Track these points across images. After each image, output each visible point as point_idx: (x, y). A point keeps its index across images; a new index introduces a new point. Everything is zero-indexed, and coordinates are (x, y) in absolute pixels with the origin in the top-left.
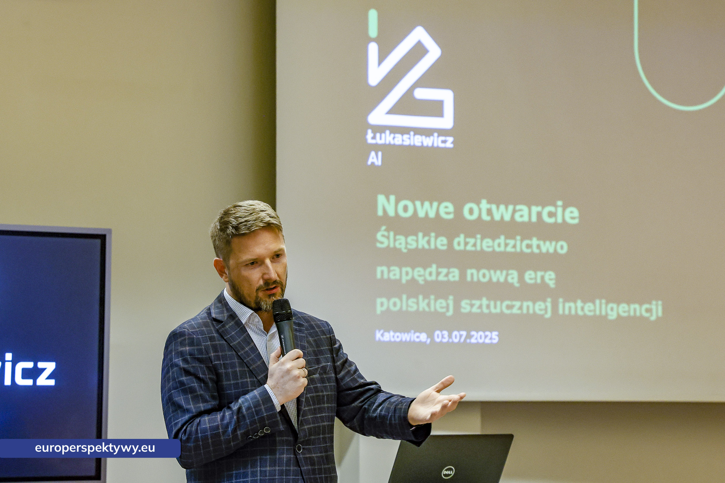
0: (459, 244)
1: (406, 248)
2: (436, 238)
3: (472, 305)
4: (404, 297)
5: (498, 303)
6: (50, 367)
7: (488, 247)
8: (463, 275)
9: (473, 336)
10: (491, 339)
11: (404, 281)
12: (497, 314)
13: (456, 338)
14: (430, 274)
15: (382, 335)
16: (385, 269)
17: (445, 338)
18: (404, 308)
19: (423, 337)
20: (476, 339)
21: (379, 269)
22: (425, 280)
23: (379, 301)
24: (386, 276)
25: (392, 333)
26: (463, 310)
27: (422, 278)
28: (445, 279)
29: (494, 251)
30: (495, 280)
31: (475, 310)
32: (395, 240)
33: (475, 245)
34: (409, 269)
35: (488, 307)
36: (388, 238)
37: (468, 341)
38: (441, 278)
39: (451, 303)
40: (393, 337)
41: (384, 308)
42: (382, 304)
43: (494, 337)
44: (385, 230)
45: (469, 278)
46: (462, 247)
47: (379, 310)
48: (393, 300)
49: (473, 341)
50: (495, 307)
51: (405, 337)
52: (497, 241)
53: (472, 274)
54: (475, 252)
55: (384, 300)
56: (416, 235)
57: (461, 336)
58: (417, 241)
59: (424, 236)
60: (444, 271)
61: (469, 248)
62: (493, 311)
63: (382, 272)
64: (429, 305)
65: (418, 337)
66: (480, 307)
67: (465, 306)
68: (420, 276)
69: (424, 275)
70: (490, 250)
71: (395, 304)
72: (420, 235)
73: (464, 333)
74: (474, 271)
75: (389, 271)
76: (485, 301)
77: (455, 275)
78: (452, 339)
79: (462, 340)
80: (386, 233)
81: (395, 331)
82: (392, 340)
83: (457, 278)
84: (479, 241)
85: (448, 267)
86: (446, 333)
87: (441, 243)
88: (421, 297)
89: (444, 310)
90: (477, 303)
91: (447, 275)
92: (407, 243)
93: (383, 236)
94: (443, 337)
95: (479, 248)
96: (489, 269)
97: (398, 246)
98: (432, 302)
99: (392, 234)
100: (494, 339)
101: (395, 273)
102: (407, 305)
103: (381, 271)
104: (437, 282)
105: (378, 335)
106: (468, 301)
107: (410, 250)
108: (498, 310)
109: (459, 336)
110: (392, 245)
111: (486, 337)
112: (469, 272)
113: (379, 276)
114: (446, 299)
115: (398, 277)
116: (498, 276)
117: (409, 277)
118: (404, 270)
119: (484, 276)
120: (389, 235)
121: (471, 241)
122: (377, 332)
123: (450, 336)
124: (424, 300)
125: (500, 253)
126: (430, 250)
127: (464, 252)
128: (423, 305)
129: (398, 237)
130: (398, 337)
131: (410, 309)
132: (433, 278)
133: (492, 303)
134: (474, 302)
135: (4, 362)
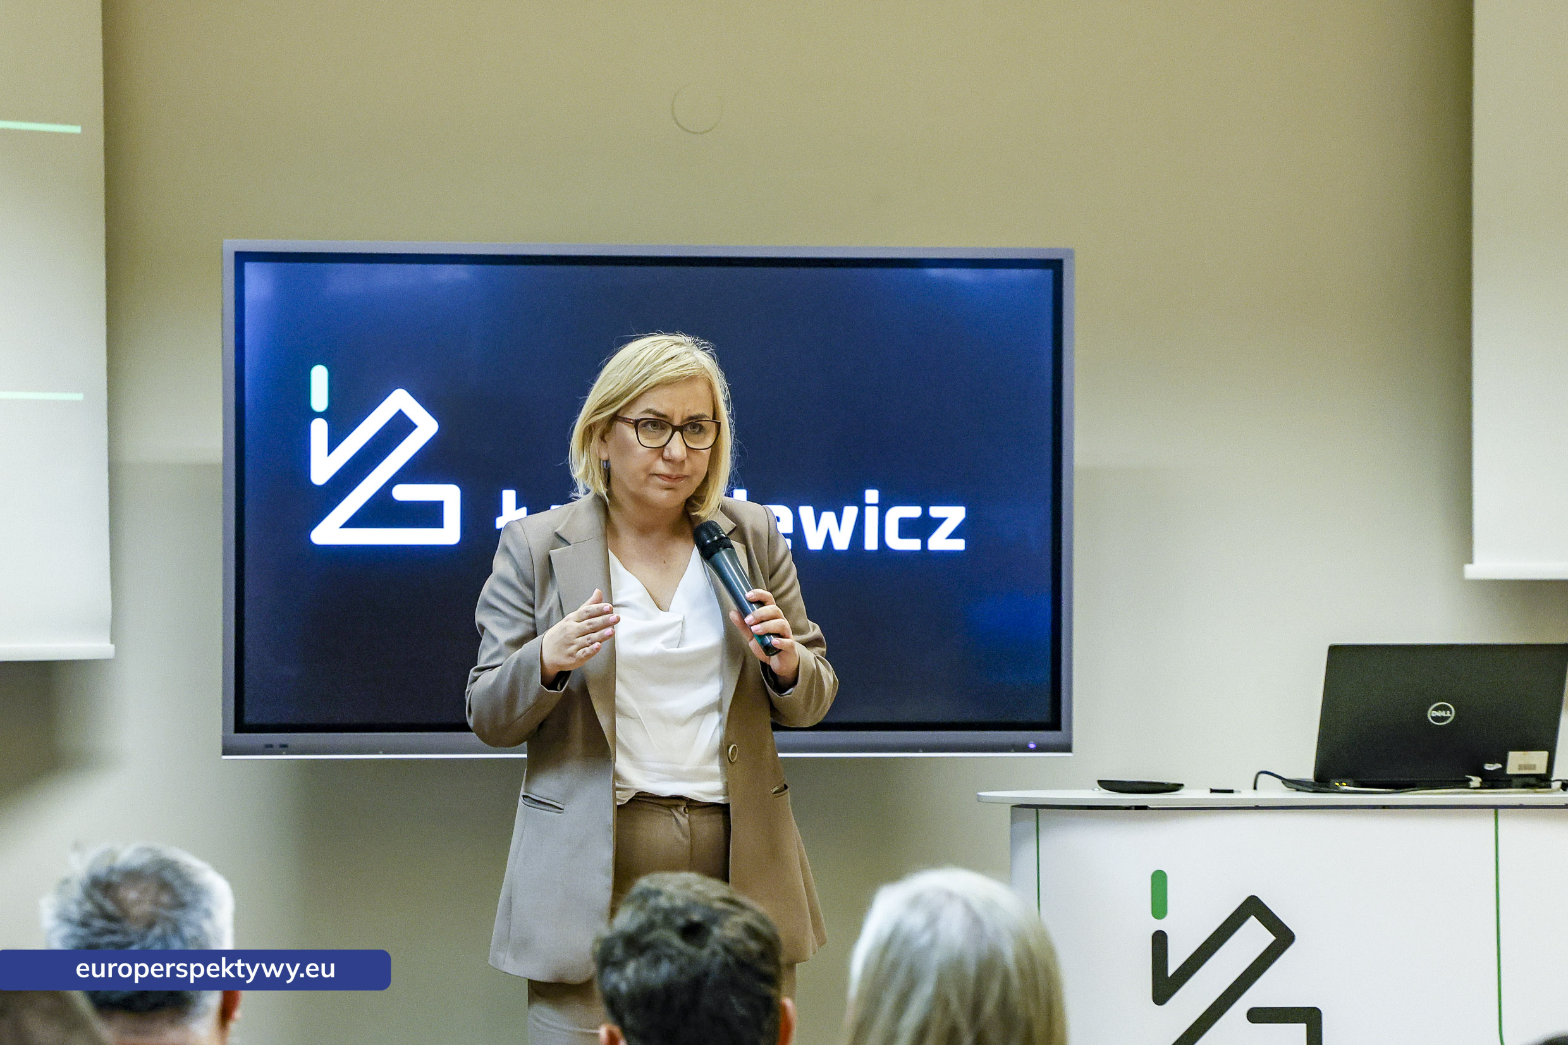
6: (955, 515)
135: (862, 505)
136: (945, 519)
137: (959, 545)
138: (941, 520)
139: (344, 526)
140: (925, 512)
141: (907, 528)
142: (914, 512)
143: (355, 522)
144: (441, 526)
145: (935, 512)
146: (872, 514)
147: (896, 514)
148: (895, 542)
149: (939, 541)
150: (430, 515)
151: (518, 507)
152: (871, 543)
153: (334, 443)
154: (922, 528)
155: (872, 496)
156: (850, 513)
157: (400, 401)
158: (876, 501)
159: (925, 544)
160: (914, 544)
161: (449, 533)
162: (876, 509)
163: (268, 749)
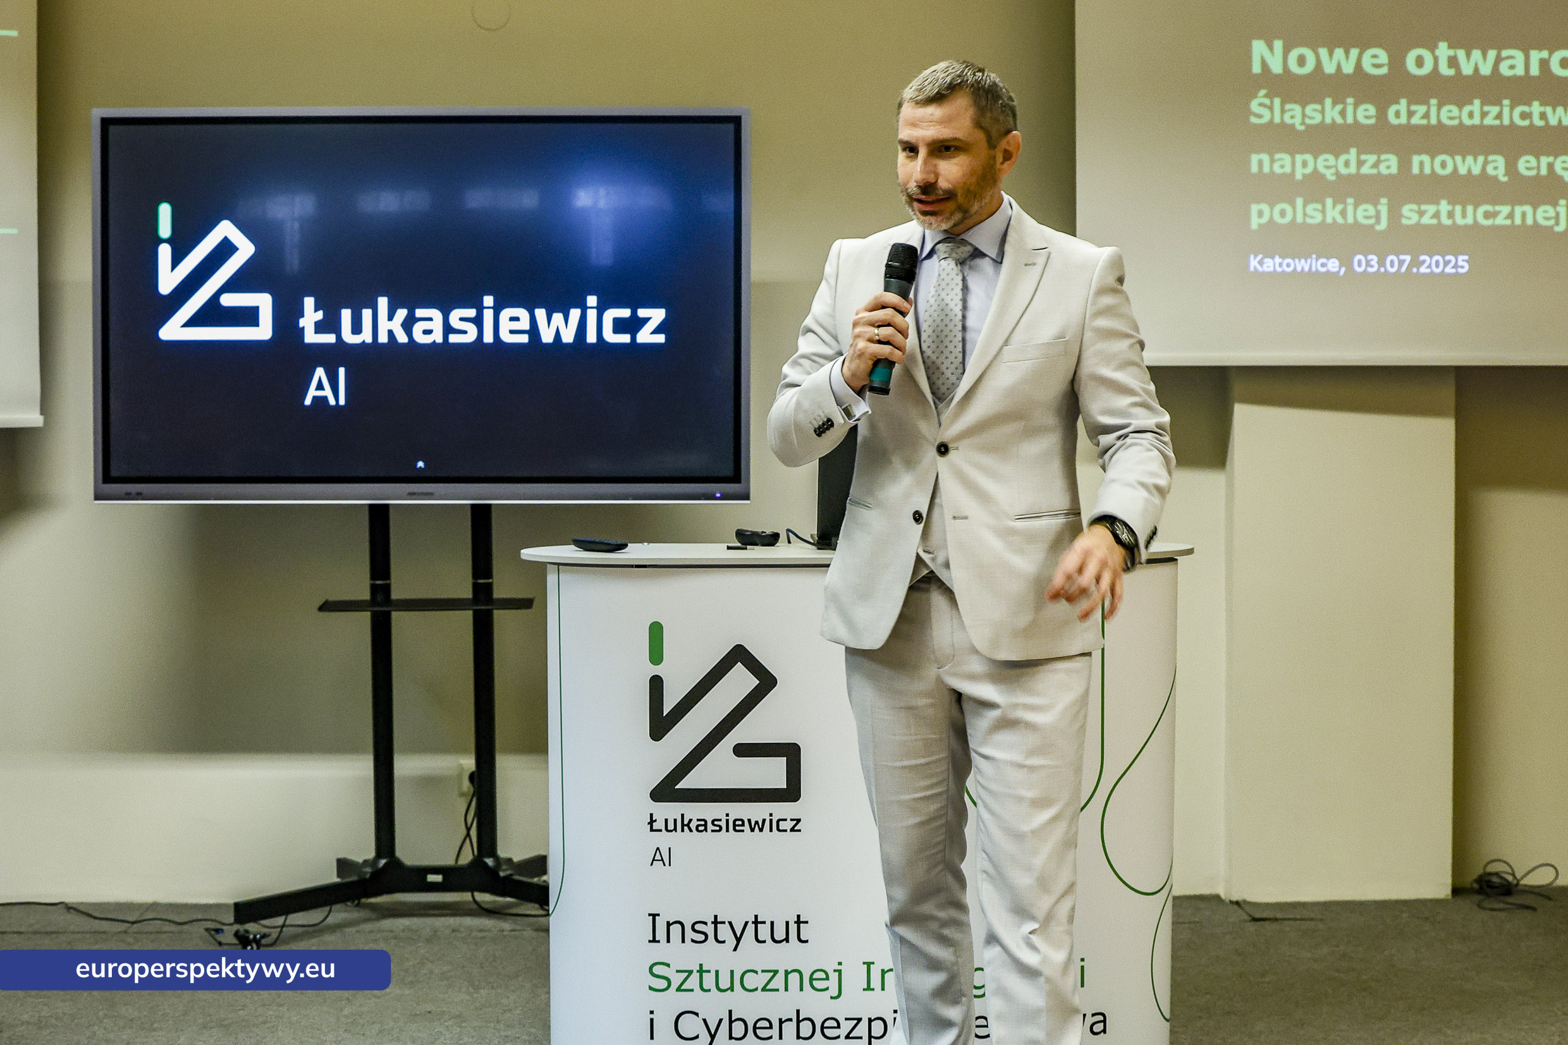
0: (1398, 114)
1: (1303, 123)
2: (1356, 106)
3: (1421, 213)
4: (1299, 201)
5: (1470, 209)
6: (657, 315)
7: (1451, 118)
8: (1404, 164)
9: (1424, 262)
10: (1456, 266)
11: (1299, 176)
12: (1466, 226)
13: (1392, 266)
14: (1347, 164)
15: (1261, 263)
16: (1265, 157)
17: (1372, 266)
18: (1299, 219)
19: (1333, 265)
20: (1429, 266)
21: (1255, 158)
22: (1337, 174)
23: (1255, 208)
24: (1266, 169)
25: (1278, 260)
26: (1404, 221)
27: (1333, 170)
28: (1374, 171)
29: (1461, 124)
30: (1463, 171)
31: (1427, 220)
32: (1283, 111)
33: (1426, 116)
34: (1309, 157)
35: (1451, 215)
36: (1271, 108)
37: (1415, 270)
38: (1366, 170)
39: (1384, 209)
40: (1281, 265)
41: (1265, 219)
42: (1260, 214)
43: (1460, 263)
44: (1266, 96)
45: (1416, 170)
46: (1403, 120)
47: (1255, 222)
48: (1278, 208)
49: (1423, 270)
50: (1464, 215)
51: (1302, 265)
52: (1467, 109)
53: (1421, 163)
54: (1428, 127)
55: (1265, 207)
56: (1322, 103)
57: (1401, 263)
58: (1323, 112)
59: (1334, 104)
60: (1371, 159)
61: (1416, 120)
62: (1460, 221)
63: (1260, 163)
64: (1343, 213)
65: (1323, 265)
66: (1437, 215)
67: (1409, 214)
68: (1328, 167)
69: (1336, 167)
70: (1456, 122)
71: (1283, 214)
72: (1328, 102)
73: (1408, 258)
74: (1426, 158)
75: (1272, 161)
76: (1444, 206)
77: (1390, 164)
78: (1385, 267)
79: (1403, 269)
80: (1267, 101)
81: (1283, 257)
82: (1279, 269)
83: (1394, 170)
84: (1434, 110)
85: (1379, 152)
86: (1374, 259)
87: (1366, 113)
88: (1329, 202)
89: (1372, 221)
90: (1431, 209)
91: (1376, 165)
92: (1304, 115)
93: (1261, 105)
94: (1368, 264)
95: (1433, 121)
96: (1452, 155)
97: (1287, 119)
98: (1350, 209)
99: (1277, 101)
100: (1462, 267)
101: (1283, 163)
102: (1305, 215)
103: (1258, 161)
104: (1358, 176)
105: (1254, 263)
106: (1415, 207)
107: (1309, 127)
108: (1469, 220)
109: (1394, 263)
110: (1277, 120)
111: (1446, 263)
112: (1416, 159)
113: (1254, 169)
114: (1375, 204)
115: (1288, 169)
116: (1470, 165)
117: (1309, 170)
118: (1299, 158)
119: (1443, 165)
120: (1272, 102)
121: (1421, 109)
122: (1252, 257)
123: (1382, 263)
124: (1334, 206)
125: (1474, 127)
126: (1346, 126)
127: (1409, 128)
128: (1333, 213)
129: (1288, 107)
130: (1288, 265)
131: (1309, 221)
132: (1353, 169)
133: (1458, 209)
134: (1424, 207)
135: (584, 309)
136: (650, 318)
137: (660, 339)
138: (647, 320)
139: (184, 326)
140: (634, 313)
141: (620, 326)
142: (625, 313)
143: (191, 323)
144: (257, 325)
145: (642, 313)
146: (592, 315)
147: (611, 314)
148: (610, 337)
149: (645, 336)
150: (249, 317)
151: (316, 311)
152: (591, 338)
153: (175, 262)
154: (632, 325)
155: (592, 300)
156: (575, 314)
157: (225, 229)
158: (595, 304)
159: (634, 338)
160: (625, 338)
161: (263, 331)
162: (595, 311)
163: (128, 496)
